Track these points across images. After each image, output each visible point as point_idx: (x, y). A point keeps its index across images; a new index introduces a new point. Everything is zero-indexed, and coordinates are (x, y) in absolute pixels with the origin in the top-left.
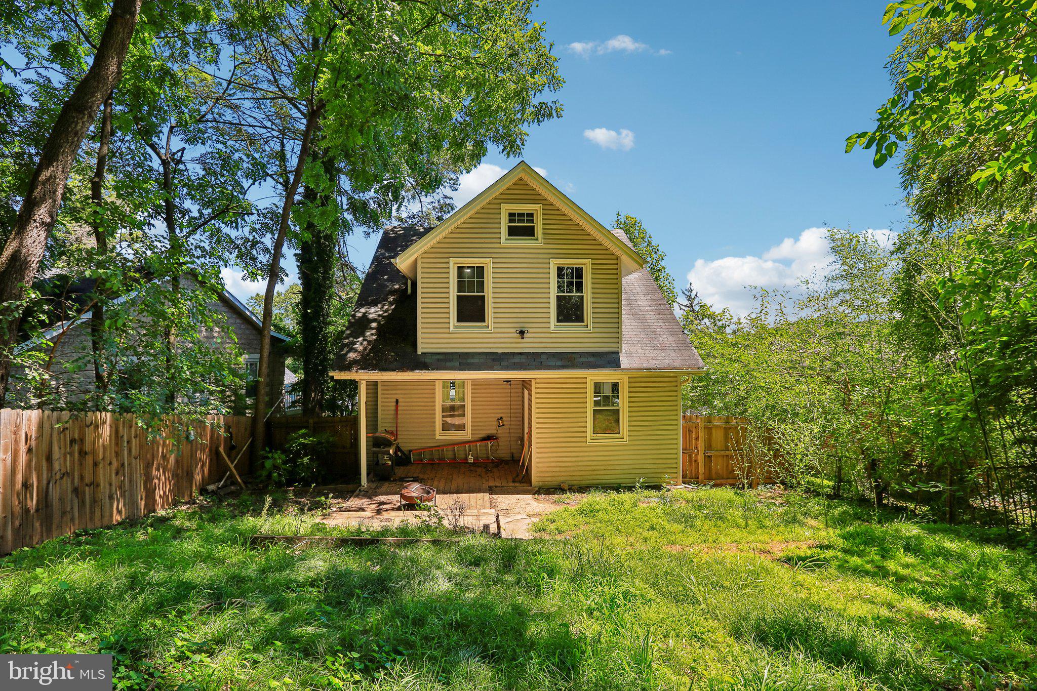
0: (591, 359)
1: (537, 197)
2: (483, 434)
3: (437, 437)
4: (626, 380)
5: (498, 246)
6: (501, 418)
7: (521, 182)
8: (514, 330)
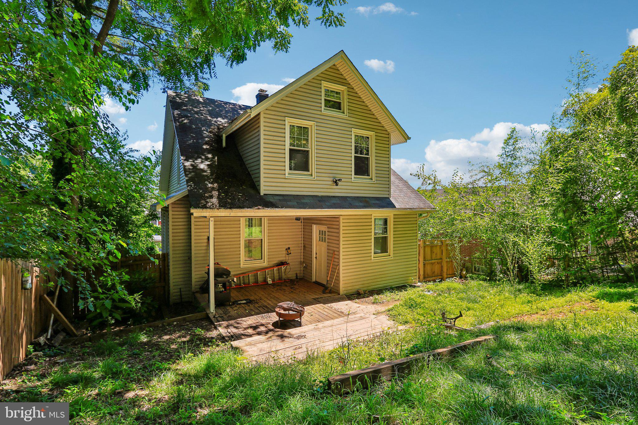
0: (377, 202)
1: (344, 81)
2: (276, 261)
3: (242, 266)
4: (392, 217)
5: (319, 113)
6: (289, 248)
7: (334, 67)
8: (331, 179)
